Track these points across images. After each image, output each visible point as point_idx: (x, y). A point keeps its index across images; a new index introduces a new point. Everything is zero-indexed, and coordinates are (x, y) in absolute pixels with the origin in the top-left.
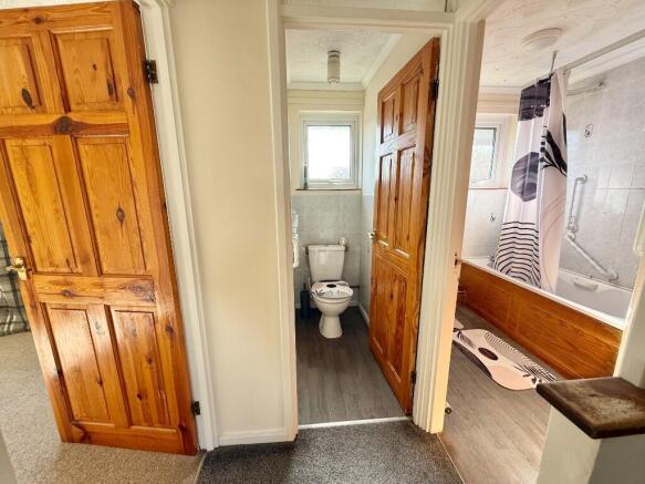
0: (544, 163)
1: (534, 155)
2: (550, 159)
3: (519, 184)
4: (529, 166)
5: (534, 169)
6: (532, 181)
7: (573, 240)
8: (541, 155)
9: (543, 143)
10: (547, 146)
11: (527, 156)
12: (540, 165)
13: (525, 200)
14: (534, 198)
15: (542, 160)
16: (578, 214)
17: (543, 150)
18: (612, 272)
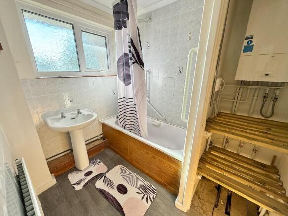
0: (133, 61)
1: (126, 55)
2: (135, 58)
3: (122, 74)
4: (124, 62)
5: (127, 64)
6: (127, 72)
7: (149, 102)
8: (130, 55)
9: (130, 47)
10: (132, 49)
11: (123, 56)
12: (131, 62)
13: (126, 85)
14: (130, 83)
15: (131, 59)
16: (149, 89)
17: (130, 51)
18: (164, 116)
